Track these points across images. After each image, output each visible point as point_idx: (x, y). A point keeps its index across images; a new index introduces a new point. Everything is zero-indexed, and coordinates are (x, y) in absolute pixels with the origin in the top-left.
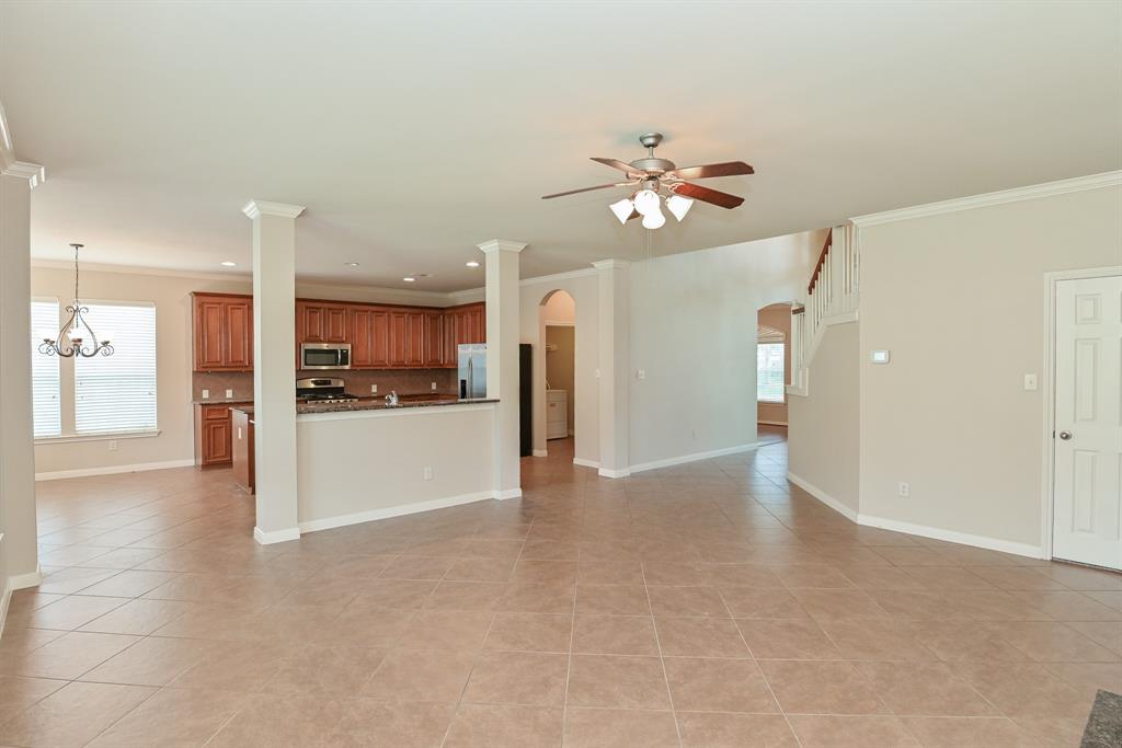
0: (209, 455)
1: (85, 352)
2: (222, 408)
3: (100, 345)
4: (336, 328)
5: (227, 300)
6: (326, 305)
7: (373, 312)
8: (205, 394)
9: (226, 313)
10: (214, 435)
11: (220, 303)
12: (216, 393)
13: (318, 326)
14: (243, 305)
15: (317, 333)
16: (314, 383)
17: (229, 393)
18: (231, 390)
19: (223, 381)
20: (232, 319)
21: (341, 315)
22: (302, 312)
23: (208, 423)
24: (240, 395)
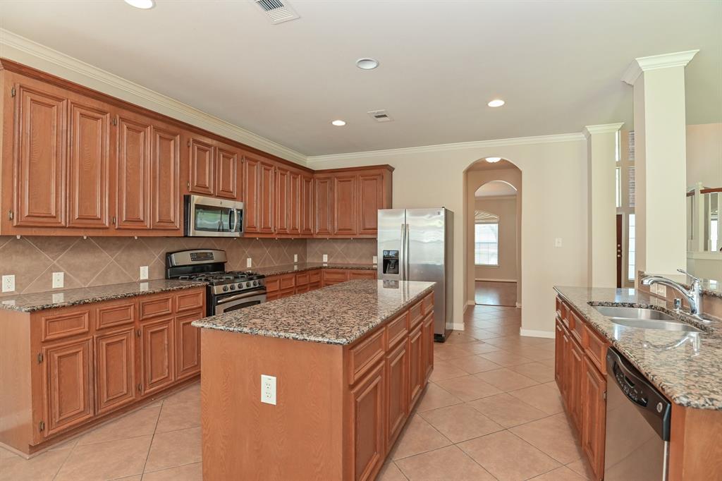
0: (50, 418)
2: (75, 312)
4: (227, 181)
8: (9, 283)
9: (71, 120)
10: (60, 372)
11: (60, 100)
12: (31, 280)
13: (207, 172)
14: (104, 113)
15: (205, 182)
16: (194, 257)
17: (58, 280)
18: (62, 274)
19: (45, 257)
20: (82, 137)
21: (232, 160)
22: (189, 147)
23: (47, 350)
24: (78, 283)
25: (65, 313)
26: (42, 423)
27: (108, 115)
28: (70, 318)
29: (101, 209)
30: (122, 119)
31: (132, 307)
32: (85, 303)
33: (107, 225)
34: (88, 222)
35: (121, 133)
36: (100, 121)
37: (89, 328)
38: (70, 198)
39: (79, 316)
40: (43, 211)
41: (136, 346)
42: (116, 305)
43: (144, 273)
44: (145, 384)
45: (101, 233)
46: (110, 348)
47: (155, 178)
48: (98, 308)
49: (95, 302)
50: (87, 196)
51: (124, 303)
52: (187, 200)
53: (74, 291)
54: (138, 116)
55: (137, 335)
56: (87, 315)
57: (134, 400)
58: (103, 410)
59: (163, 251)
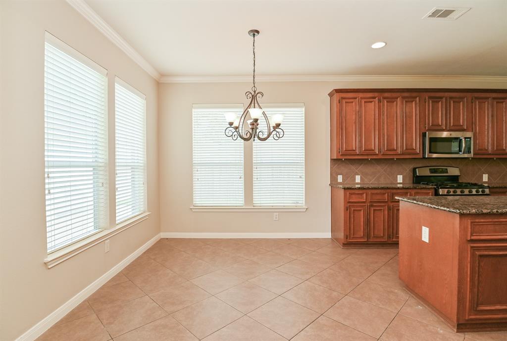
0: (350, 235)
1: (261, 136)
2: (361, 192)
3: (272, 129)
4: (457, 118)
5: (361, 95)
6: (447, 94)
7: (494, 98)
8: (340, 179)
9: (360, 106)
10: (354, 217)
11: (355, 98)
12: (348, 178)
13: (440, 115)
14: (374, 98)
15: (439, 122)
16: (432, 171)
17: (358, 179)
18: (359, 176)
19: (353, 167)
20: (365, 112)
21: (461, 103)
22: (425, 102)
23: (349, 206)
24: (366, 181)
25: (357, 192)
26: (347, 236)
27: (377, 98)
28: (358, 194)
29: (374, 145)
30: (384, 98)
31: (387, 194)
32: (364, 189)
33: (377, 153)
34: (369, 152)
35: (383, 105)
36: (373, 102)
37: (366, 200)
38: (360, 141)
39: (362, 194)
40: (350, 148)
41: (388, 214)
42: (378, 191)
43: (400, 179)
44: (393, 235)
45: (375, 157)
46: (376, 212)
47: (403, 126)
48: (369, 192)
49: (368, 188)
50: (368, 139)
51: (382, 191)
52: (424, 135)
53: (364, 184)
54: (393, 94)
55: (389, 209)
56: (365, 194)
57: (386, 241)
58: (371, 240)
59: (412, 166)
